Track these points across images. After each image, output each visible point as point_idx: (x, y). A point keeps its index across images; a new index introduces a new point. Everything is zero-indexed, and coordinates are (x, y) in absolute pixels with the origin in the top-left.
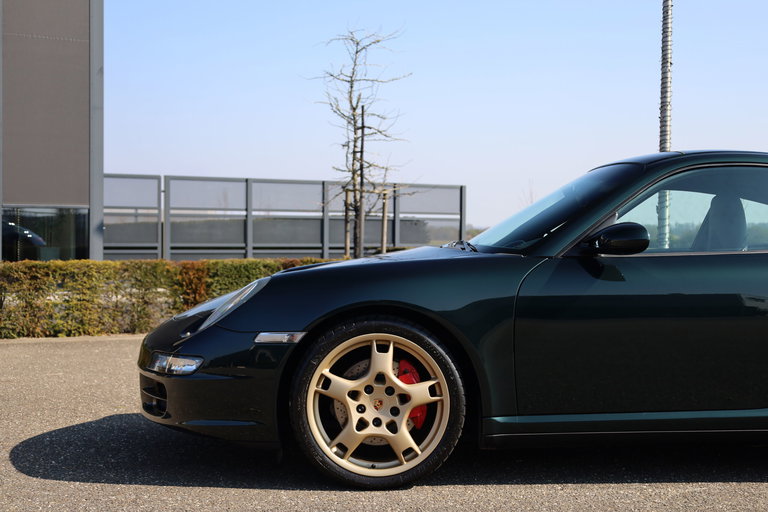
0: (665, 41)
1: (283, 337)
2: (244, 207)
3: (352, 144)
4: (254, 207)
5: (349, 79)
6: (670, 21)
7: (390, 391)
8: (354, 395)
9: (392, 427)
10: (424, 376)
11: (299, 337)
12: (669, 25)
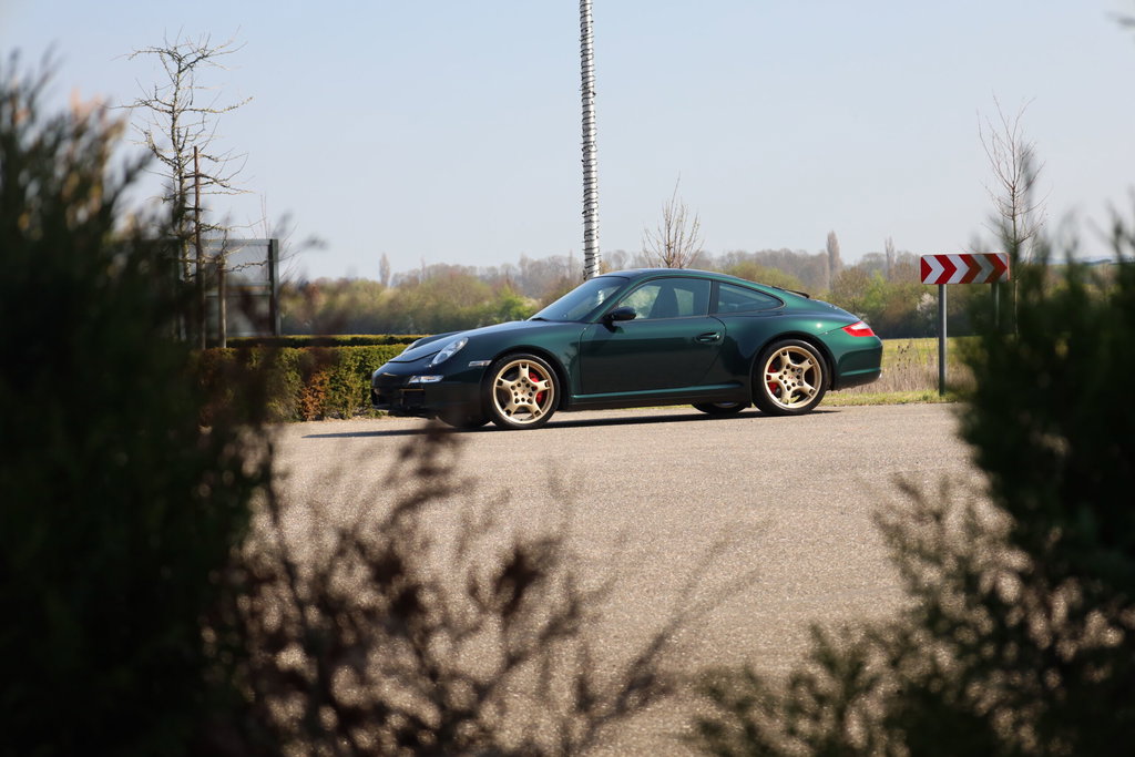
0: (585, 66)
1: (482, 363)
5: (170, 109)
6: (589, 40)
7: (528, 386)
8: (513, 388)
9: (530, 401)
10: (540, 379)
11: (489, 362)
12: (590, 46)
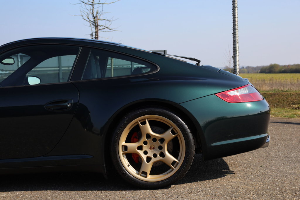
2: (58, 66)
3: (94, 34)
4: (62, 65)
5: (92, 4)
